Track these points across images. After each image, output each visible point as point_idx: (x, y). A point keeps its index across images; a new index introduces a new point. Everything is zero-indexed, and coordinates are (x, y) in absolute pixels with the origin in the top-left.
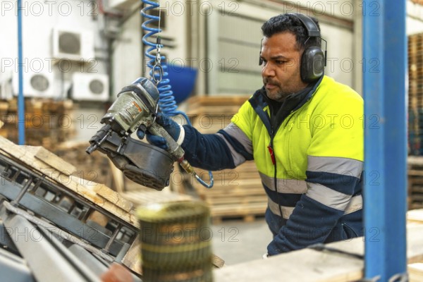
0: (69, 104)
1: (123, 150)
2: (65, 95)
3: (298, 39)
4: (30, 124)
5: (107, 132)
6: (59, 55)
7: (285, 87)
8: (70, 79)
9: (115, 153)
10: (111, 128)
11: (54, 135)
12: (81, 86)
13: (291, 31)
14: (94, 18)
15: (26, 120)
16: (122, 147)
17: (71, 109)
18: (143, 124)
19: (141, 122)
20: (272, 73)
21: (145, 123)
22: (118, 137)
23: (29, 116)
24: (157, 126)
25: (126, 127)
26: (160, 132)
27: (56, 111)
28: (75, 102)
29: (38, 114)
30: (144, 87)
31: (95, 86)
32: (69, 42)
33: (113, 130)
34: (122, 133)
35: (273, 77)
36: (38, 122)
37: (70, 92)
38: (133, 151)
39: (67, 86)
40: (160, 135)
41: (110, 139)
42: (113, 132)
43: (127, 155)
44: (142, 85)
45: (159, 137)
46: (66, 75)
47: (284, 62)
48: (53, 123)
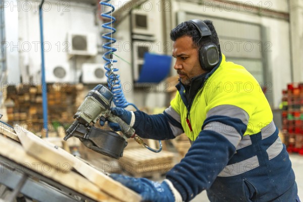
0: (80, 86)
1: (88, 136)
2: (77, 80)
3: (194, 39)
4: (52, 103)
5: (76, 125)
6: (72, 52)
7: (191, 76)
8: (81, 69)
9: (83, 138)
10: (79, 122)
11: (69, 110)
12: (89, 72)
13: (188, 35)
14: (96, 24)
15: (49, 100)
16: (87, 134)
17: (81, 91)
18: (102, 116)
19: (100, 115)
20: (181, 67)
21: (104, 115)
22: (84, 127)
23: (51, 97)
24: (113, 116)
25: (89, 121)
26: (116, 120)
27: (70, 92)
28: (85, 85)
29: (58, 96)
30: (100, 92)
31: (98, 73)
32: (79, 42)
33: (80, 123)
34: (86, 125)
35: (181, 69)
36: (58, 101)
37: (81, 78)
38: (95, 136)
39: (78, 74)
40: (116, 122)
41: (78, 130)
42: (81, 125)
43: (91, 139)
44: (98, 91)
45: (115, 123)
46: (78, 66)
47: (186, 58)
48: (68, 101)
